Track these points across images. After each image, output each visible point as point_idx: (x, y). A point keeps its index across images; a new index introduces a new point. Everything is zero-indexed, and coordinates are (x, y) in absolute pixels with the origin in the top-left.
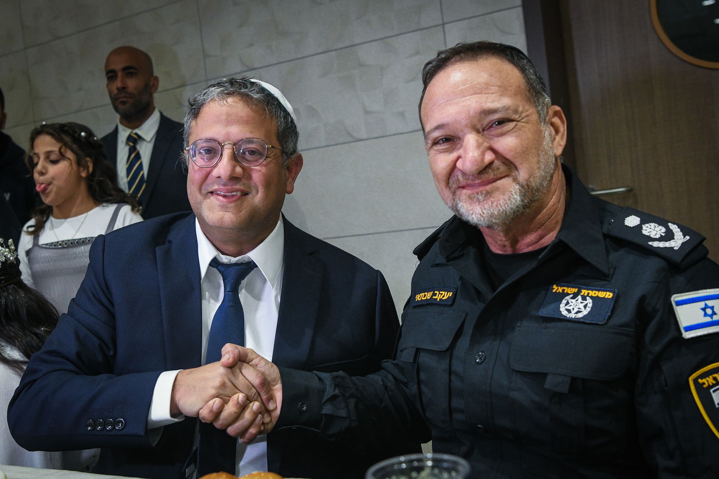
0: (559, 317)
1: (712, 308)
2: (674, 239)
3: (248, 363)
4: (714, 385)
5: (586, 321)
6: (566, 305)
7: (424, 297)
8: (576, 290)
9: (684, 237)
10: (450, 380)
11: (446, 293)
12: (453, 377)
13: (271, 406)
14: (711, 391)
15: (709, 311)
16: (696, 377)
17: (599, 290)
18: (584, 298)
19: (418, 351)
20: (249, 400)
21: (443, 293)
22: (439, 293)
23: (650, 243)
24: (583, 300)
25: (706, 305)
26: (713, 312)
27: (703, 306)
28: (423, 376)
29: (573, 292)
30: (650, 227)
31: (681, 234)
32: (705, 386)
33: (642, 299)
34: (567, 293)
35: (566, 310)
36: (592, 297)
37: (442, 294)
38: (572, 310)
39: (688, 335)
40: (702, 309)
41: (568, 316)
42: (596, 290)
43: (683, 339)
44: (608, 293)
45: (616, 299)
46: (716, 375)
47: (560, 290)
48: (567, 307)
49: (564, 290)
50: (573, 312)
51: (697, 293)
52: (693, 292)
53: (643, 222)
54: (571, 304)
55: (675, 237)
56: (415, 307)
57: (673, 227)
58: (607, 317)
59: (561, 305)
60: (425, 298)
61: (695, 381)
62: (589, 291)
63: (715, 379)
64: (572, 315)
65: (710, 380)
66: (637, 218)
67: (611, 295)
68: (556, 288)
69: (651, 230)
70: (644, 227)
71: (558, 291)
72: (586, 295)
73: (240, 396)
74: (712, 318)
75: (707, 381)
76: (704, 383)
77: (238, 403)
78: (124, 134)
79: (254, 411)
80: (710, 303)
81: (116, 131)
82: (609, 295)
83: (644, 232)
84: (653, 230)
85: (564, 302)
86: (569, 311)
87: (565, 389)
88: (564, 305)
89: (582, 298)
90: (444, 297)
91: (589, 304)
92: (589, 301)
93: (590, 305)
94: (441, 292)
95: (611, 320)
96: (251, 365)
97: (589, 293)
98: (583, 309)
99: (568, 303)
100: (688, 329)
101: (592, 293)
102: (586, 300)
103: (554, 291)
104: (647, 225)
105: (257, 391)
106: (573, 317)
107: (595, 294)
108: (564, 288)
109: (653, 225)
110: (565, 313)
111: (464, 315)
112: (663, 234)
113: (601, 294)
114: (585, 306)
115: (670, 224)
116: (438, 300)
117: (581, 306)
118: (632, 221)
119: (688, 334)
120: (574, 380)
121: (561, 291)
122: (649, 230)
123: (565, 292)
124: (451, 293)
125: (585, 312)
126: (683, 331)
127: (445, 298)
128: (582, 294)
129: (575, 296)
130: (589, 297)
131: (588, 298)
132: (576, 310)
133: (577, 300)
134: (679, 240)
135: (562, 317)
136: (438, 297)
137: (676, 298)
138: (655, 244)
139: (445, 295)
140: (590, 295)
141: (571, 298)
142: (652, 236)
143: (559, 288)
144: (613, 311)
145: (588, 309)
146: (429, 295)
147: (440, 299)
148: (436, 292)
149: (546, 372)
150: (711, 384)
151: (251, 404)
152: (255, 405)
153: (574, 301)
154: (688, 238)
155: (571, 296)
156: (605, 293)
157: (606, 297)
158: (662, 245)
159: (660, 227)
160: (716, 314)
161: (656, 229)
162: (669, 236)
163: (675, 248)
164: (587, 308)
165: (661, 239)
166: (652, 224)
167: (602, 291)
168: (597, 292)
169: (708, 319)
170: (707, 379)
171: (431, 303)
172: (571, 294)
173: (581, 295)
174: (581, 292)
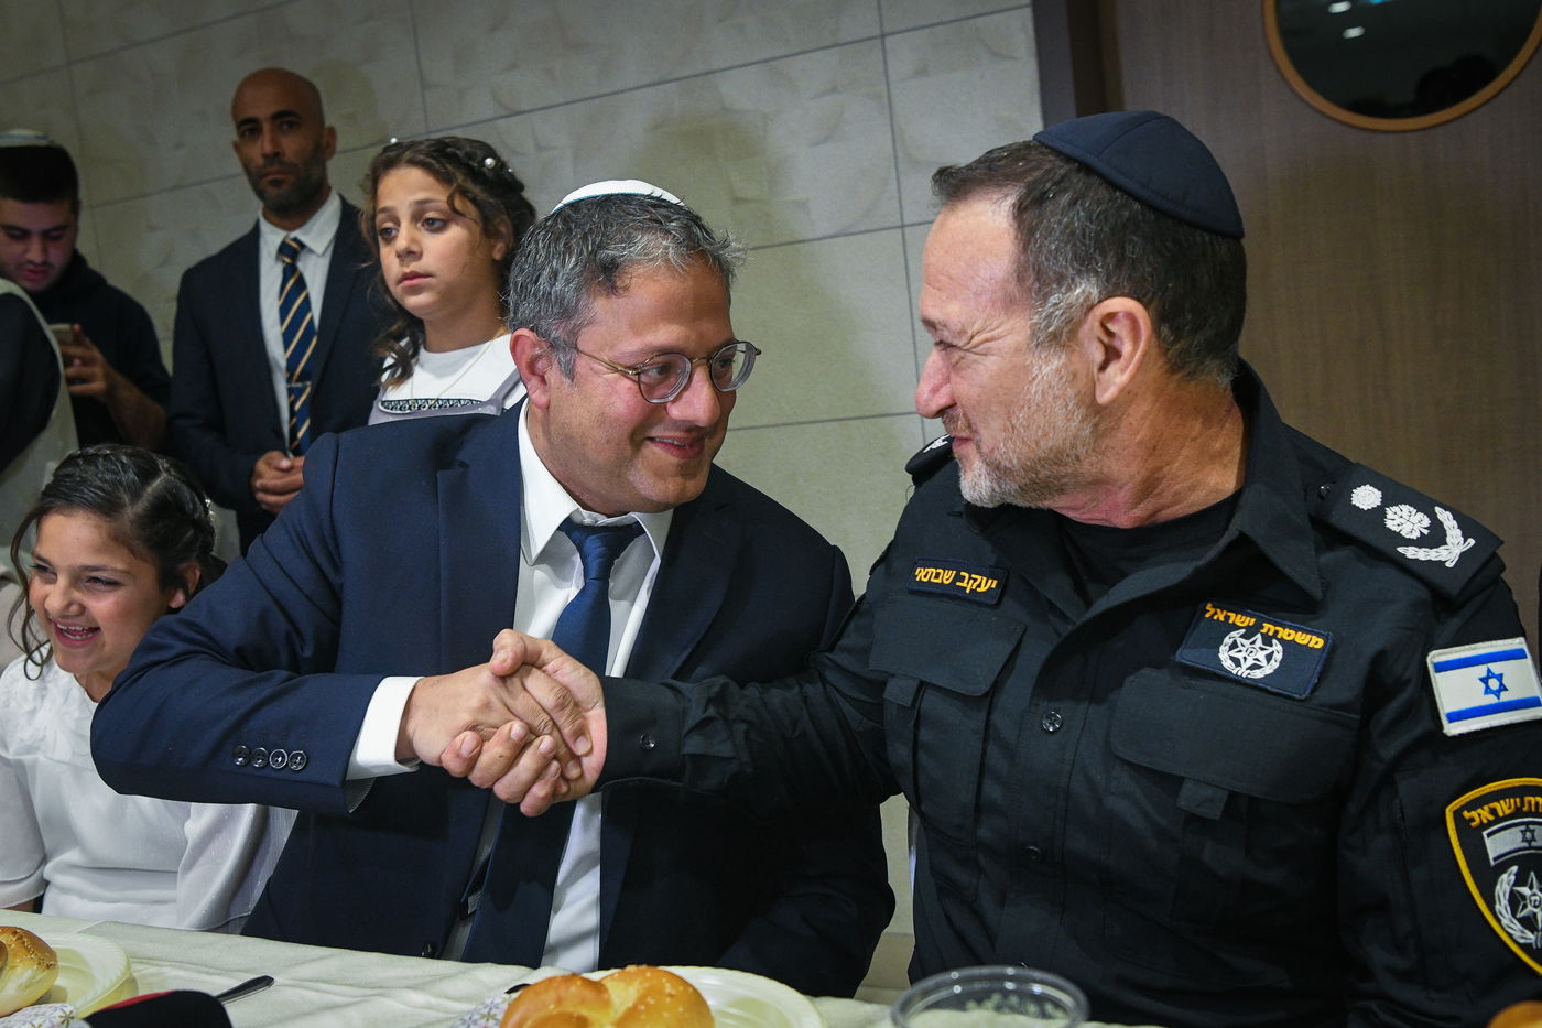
0: (1218, 672)
1: (1500, 677)
2: (1446, 544)
3: (540, 668)
4: (1490, 824)
5: (1269, 688)
6: (1231, 648)
7: (937, 577)
8: (1253, 620)
9: (1465, 541)
10: (984, 753)
11: (985, 579)
12: (992, 749)
13: (580, 748)
14: (1485, 833)
15: (1494, 684)
16: (1459, 806)
17: (1297, 630)
18: (1267, 641)
19: (922, 685)
20: (532, 733)
21: (979, 578)
22: (970, 578)
23: (1400, 549)
24: (1264, 643)
25: (1489, 671)
26: (1502, 684)
27: (1484, 674)
28: (925, 735)
29: (1245, 624)
30: (1399, 513)
31: (1459, 532)
32: (1473, 824)
33: (1379, 659)
34: (1234, 623)
35: (1232, 658)
36: (1281, 641)
37: (975, 580)
38: (1242, 660)
39: (1453, 729)
40: (1482, 680)
41: (1234, 672)
42: (1291, 628)
43: (1445, 735)
44: (1315, 639)
45: (1331, 651)
46: (1495, 805)
47: (1221, 616)
48: (1233, 653)
49: (1227, 618)
50: (1245, 665)
51: (1474, 649)
52: (1467, 647)
53: (1389, 500)
54: (1240, 648)
55: (1448, 540)
56: (913, 592)
57: (1445, 516)
58: (1310, 686)
59: (1222, 648)
60: (939, 581)
61: (1457, 814)
62: (1278, 628)
63: (1493, 811)
64: (1242, 671)
65: (1483, 814)
66: (1376, 491)
67: (1321, 643)
68: (1212, 611)
69: (1402, 520)
70: (1390, 512)
71: (1215, 618)
72: (1271, 634)
73: (516, 728)
74: (1498, 697)
75: (1479, 815)
76: (1472, 820)
77: (509, 738)
78: (272, 238)
79: (541, 754)
80: (1496, 667)
81: (255, 233)
82: (1317, 642)
83: (1390, 524)
84: (1405, 521)
85: (1228, 641)
86: (1237, 662)
87: (1215, 813)
88: (1227, 647)
89: (1263, 638)
90: (979, 586)
91: (1276, 653)
92: (1277, 647)
93: (1278, 656)
94: (973, 576)
95: (1317, 694)
96: (544, 672)
97: (1276, 632)
98: (1264, 662)
99: (1234, 646)
100: (1455, 717)
101: (1284, 633)
102: (1271, 646)
103: (1208, 615)
104: (1395, 509)
105: (551, 719)
106: (1244, 676)
107: (1289, 635)
108: (1229, 614)
109: (1406, 508)
110: (1228, 664)
111: (1020, 630)
112: (1426, 532)
113: (1301, 638)
114: (1269, 658)
115: (1438, 509)
116: (968, 591)
117: (1261, 655)
118: (1366, 497)
119: (1455, 728)
120: (1233, 796)
121: (1222, 619)
122: (1398, 521)
123: (1231, 621)
124: (995, 582)
125: (1268, 669)
126: (1444, 721)
127: (983, 589)
128: (1264, 631)
129: (1249, 633)
130: (1277, 639)
131: (1274, 641)
132: (1250, 662)
133: (1253, 643)
134: (1454, 548)
135: (1223, 673)
136: (968, 585)
137: (1436, 656)
138: (1410, 552)
139: (985, 584)
140: (1279, 636)
141: (1242, 636)
142: (1403, 533)
143: (1219, 611)
144: (1322, 676)
145: (1275, 665)
146: (947, 577)
147: (971, 590)
148: (963, 574)
149: (1182, 774)
150: (1485, 821)
151: (537, 742)
152: (545, 743)
153: (1246, 643)
154: (1471, 542)
155: (1243, 631)
156: (1309, 636)
157: (1311, 645)
158: (1422, 554)
159: (1420, 515)
160: (1506, 689)
161: (1412, 519)
162: (1436, 537)
163: (1448, 564)
164: (1273, 661)
165: (1421, 542)
166: (1404, 507)
167: (1304, 631)
168: (1292, 632)
169: (1491, 700)
170: (1480, 811)
171: (952, 594)
172: (1242, 628)
173: (1262, 634)
174: (1262, 628)
